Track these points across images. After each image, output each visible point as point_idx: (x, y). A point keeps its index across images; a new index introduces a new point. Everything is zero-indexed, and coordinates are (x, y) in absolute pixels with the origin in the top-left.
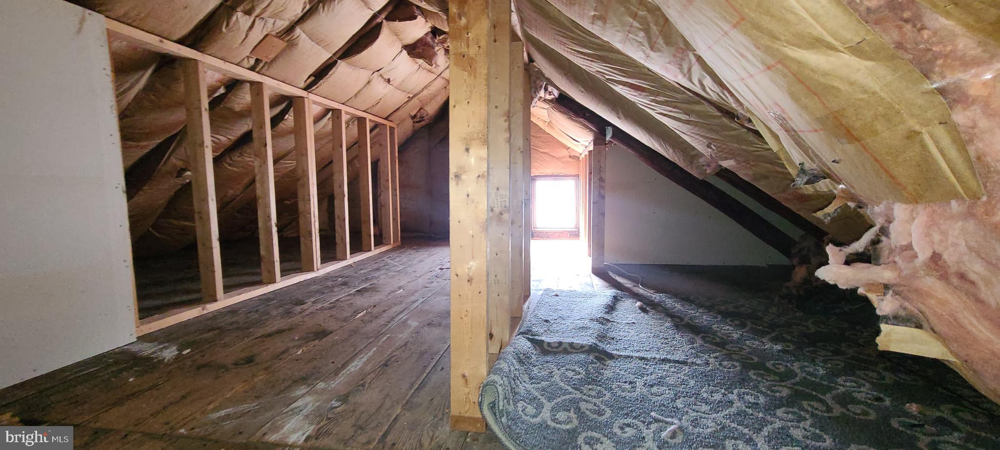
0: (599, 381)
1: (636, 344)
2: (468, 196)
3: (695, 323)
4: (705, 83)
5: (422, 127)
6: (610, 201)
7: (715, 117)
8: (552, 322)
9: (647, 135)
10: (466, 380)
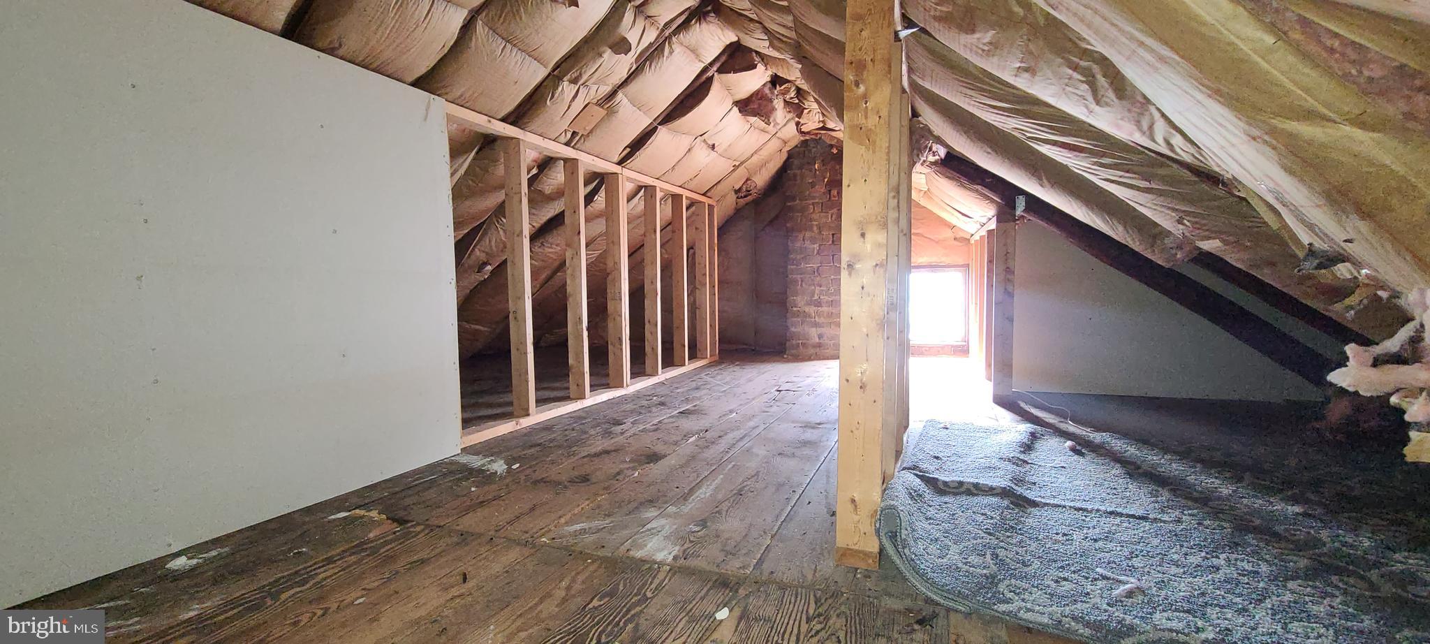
0: (1020, 529)
1: (1068, 492)
2: (863, 288)
3: (1159, 471)
4: (1173, 142)
5: (747, 204)
6: (1023, 301)
7: (1188, 183)
8: (945, 459)
9: (1084, 208)
10: (856, 506)
